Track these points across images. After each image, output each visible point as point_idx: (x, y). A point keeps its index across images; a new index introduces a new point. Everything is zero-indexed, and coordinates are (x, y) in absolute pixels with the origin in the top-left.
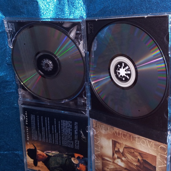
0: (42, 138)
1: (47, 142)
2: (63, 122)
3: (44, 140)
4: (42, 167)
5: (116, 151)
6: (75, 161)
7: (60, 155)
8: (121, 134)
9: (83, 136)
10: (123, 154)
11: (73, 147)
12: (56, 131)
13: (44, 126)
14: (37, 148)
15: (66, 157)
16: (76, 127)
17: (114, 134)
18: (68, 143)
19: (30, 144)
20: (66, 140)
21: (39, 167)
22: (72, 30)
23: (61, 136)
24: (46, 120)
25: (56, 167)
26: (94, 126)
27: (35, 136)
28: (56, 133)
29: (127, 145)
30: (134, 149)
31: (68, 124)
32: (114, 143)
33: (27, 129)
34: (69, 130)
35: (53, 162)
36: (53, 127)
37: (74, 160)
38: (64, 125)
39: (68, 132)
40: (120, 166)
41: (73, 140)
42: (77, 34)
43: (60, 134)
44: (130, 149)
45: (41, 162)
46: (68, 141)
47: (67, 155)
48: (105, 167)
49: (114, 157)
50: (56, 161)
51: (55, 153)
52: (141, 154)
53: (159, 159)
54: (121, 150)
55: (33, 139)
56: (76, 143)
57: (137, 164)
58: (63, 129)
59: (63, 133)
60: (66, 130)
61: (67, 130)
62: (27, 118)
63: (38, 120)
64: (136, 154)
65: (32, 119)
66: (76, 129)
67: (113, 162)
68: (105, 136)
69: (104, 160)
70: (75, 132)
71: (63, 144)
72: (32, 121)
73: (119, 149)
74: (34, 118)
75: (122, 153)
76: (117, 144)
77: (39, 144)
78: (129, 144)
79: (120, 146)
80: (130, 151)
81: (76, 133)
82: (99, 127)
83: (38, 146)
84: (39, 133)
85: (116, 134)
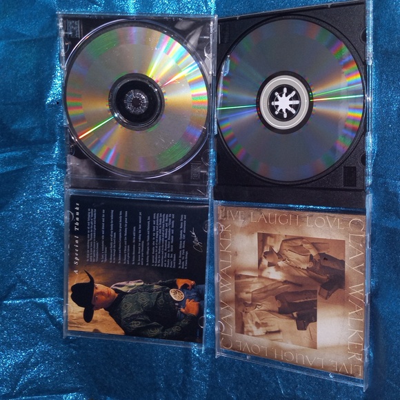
0: (108, 257)
1: (119, 262)
2: (157, 217)
3: (112, 260)
4: (102, 322)
5: (266, 253)
6: (176, 295)
7: (146, 287)
8: (277, 218)
9: (196, 242)
10: (280, 255)
11: (174, 267)
12: (140, 238)
13: (116, 230)
14: (96, 280)
15: (157, 290)
16: (183, 225)
17: (262, 221)
18: (164, 259)
19: (81, 273)
20: (161, 254)
21: (96, 322)
22: (193, 35)
23: (151, 246)
24: (121, 217)
25: (136, 315)
26: (220, 218)
27: (93, 255)
28: (141, 240)
29: (288, 234)
30: (301, 238)
31: (167, 220)
32: (263, 239)
33: (77, 242)
34: (169, 231)
35: (130, 305)
36: (135, 230)
37: (175, 293)
38: (159, 222)
39: (166, 237)
40: (273, 280)
41: (176, 251)
42: (200, 41)
43: (148, 243)
44: (294, 241)
45: (103, 309)
46: (164, 255)
47: (160, 284)
48: (242, 291)
49: (261, 265)
50: (136, 302)
51: (135, 285)
52: (315, 244)
53: (349, 245)
54: (276, 249)
55: (88, 260)
56: (182, 256)
57: (308, 265)
58: (155, 232)
59: (155, 240)
60: (163, 234)
61: (165, 232)
62: (77, 216)
63: (103, 219)
64: (307, 246)
65: (89, 218)
66: (183, 229)
67: (260, 277)
68: (243, 230)
69: (240, 279)
70: (181, 234)
71: (154, 264)
72: (90, 221)
73: (271, 248)
74: (95, 215)
75: (278, 254)
76: (269, 238)
77: (101, 270)
78: (291, 232)
79: (275, 242)
80: (294, 245)
81: (182, 236)
82: (230, 217)
83: (98, 275)
84: (103, 245)
85: (267, 220)
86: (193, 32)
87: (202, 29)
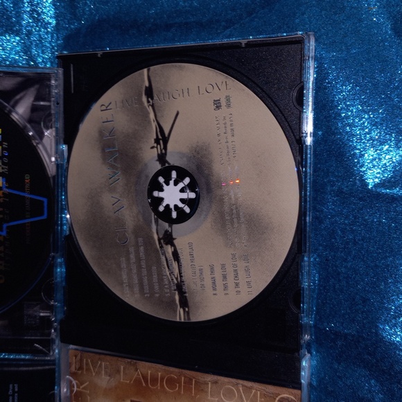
8: (162, 379)
17: (138, 382)
22: (21, 98)
26: (73, 369)
42: (34, 109)
68: (108, 392)
82: (88, 370)
85: (146, 382)
86: (21, 94)
87: (38, 91)
